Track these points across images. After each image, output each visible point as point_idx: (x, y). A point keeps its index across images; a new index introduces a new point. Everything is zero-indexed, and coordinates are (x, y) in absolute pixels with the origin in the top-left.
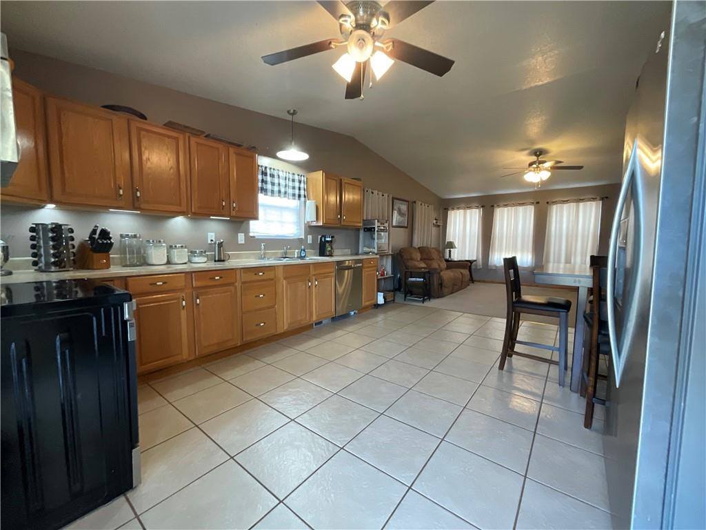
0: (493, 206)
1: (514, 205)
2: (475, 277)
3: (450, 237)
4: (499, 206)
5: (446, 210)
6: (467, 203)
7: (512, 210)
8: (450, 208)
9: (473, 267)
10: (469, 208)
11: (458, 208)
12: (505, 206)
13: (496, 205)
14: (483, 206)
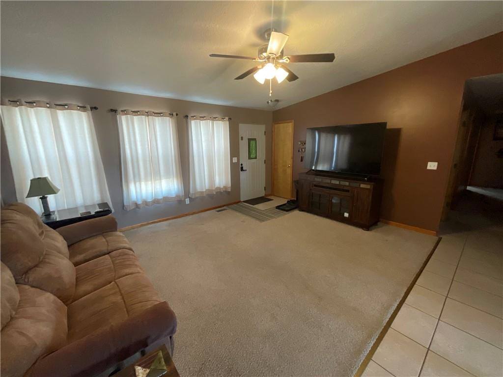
1: (147, 114)
4: (124, 112)
10: (61, 106)
12: (134, 113)
13: (119, 110)
14: (94, 108)
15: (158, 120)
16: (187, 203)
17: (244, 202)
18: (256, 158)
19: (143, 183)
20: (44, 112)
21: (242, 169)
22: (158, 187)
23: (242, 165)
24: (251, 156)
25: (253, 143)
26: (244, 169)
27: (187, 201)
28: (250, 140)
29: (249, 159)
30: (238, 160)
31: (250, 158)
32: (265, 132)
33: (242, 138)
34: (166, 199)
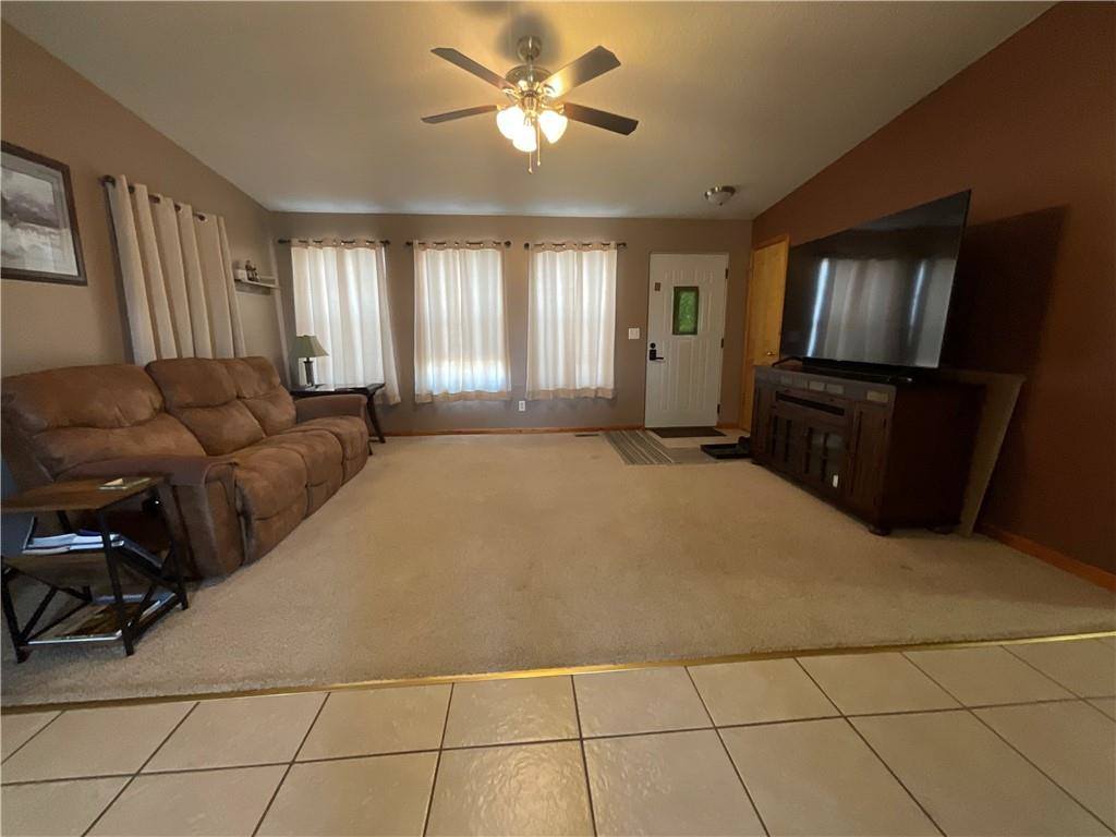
0: (409, 244)
1: (457, 246)
2: (384, 427)
3: (306, 325)
4: (423, 245)
5: (284, 244)
6: (343, 231)
7: (455, 255)
8: (295, 241)
9: (378, 401)
10: (350, 243)
11: (320, 243)
12: (439, 246)
13: (416, 242)
14: (386, 243)
15: (474, 256)
16: (520, 409)
17: (654, 430)
18: (695, 332)
19: (445, 364)
20: (330, 252)
21: (653, 356)
22: (468, 371)
23: (653, 345)
24: (681, 328)
25: (687, 298)
26: (658, 356)
27: (522, 406)
28: (678, 291)
29: (674, 333)
30: (644, 334)
31: (676, 331)
32: (727, 271)
33: (658, 287)
34: (479, 395)
